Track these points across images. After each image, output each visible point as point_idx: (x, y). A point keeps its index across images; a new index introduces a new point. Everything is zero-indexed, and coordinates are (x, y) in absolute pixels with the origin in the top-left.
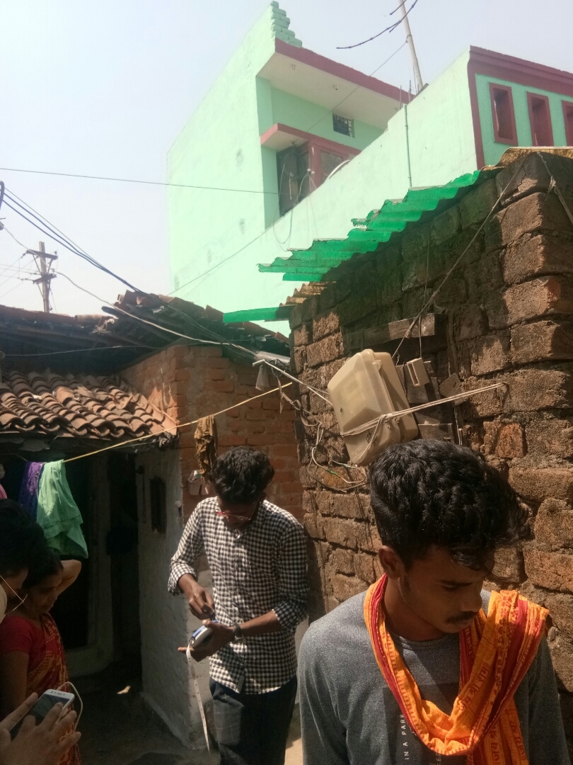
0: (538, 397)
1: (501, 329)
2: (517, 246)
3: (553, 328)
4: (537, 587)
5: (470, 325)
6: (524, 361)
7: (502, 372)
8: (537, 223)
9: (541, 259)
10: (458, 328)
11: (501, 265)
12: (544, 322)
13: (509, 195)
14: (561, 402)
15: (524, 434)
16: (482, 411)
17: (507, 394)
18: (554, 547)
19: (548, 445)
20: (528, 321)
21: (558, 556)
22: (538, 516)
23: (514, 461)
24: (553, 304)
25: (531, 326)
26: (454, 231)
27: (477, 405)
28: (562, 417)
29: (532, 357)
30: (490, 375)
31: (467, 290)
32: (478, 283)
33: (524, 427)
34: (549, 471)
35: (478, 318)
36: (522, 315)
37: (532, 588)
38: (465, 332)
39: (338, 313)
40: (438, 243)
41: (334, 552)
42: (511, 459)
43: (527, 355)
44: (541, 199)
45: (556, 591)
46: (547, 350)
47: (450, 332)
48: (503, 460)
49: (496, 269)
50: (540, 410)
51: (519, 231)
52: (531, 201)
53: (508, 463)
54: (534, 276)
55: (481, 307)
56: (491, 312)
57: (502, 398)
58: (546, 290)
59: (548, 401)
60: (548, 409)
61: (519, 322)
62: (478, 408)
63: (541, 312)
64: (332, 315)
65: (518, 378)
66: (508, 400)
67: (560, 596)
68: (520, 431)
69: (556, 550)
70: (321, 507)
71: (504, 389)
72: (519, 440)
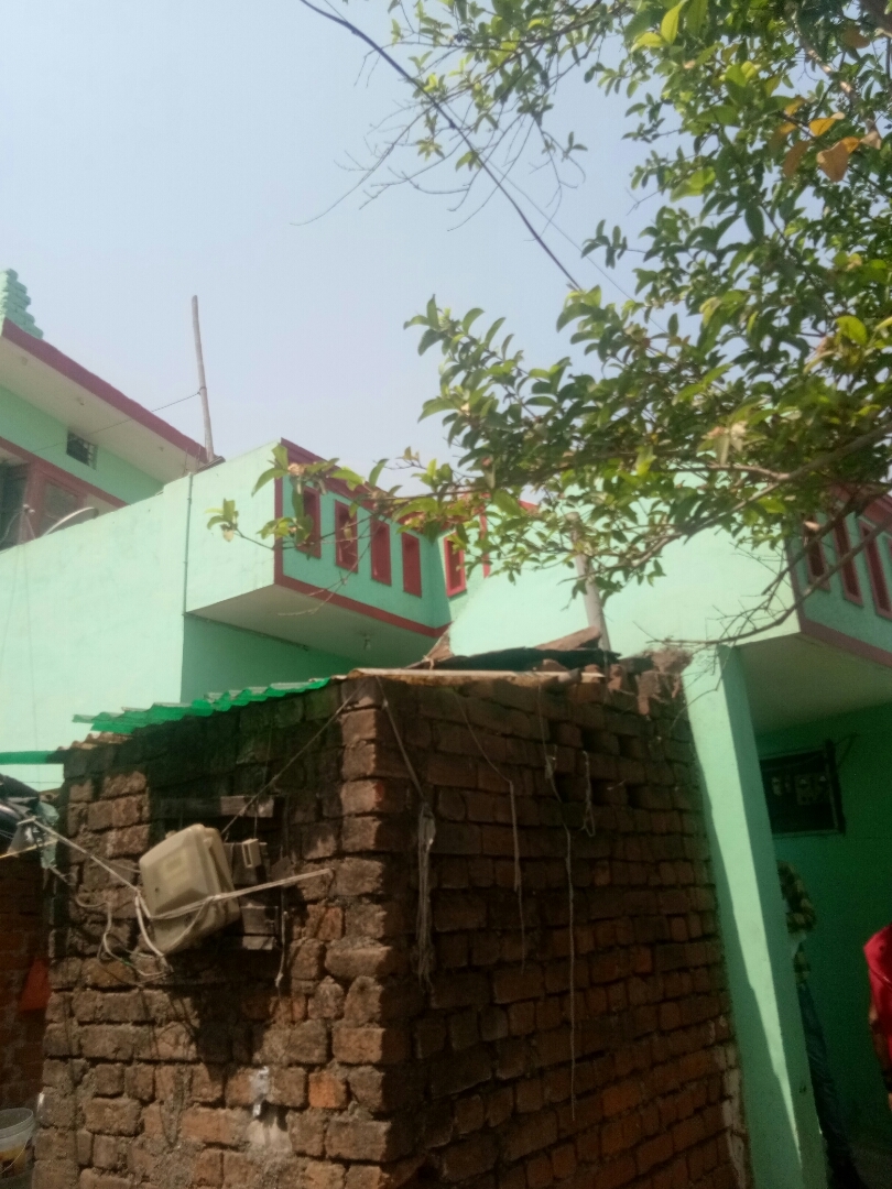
0: (359, 884)
1: (334, 819)
2: (354, 749)
3: (377, 824)
4: (343, 1064)
5: (305, 811)
6: (351, 850)
7: (330, 858)
8: (372, 734)
9: (373, 765)
10: (293, 812)
11: (340, 762)
12: (369, 818)
13: (350, 704)
14: (378, 889)
15: (344, 919)
16: (307, 895)
17: (333, 881)
18: (361, 1022)
19: (363, 928)
20: (358, 815)
21: (362, 1031)
22: (349, 995)
23: (333, 943)
24: (379, 804)
25: (359, 820)
26: (298, 720)
27: (304, 888)
28: (377, 902)
29: (358, 848)
30: (319, 861)
31: (305, 777)
32: (317, 773)
33: (344, 910)
34: (363, 951)
35: (314, 805)
36: (353, 809)
37: (337, 1066)
38: (299, 817)
39: (145, 772)
40: (281, 726)
41: (93, 1070)
42: (329, 941)
43: (354, 845)
44: (376, 714)
45: (359, 1065)
46: (370, 844)
47: (285, 815)
48: (322, 943)
49: (334, 765)
50: (359, 897)
51: (356, 737)
52: (369, 715)
53: (327, 946)
54: (365, 778)
55: (318, 795)
56: (326, 802)
57: (328, 883)
58: (374, 792)
59: (368, 888)
60: (367, 895)
61: (350, 815)
62: (304, 892)
63: (369, 809)
64: (136, 773)
65: (344, 866)
66: (333, 886)
67: (362, 1069)
68: (341, 915)
69: (362, 1025)
70: (79, 1013)
71: (331, 875)
72: (339, 924)
